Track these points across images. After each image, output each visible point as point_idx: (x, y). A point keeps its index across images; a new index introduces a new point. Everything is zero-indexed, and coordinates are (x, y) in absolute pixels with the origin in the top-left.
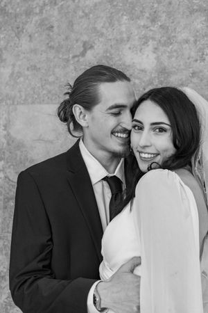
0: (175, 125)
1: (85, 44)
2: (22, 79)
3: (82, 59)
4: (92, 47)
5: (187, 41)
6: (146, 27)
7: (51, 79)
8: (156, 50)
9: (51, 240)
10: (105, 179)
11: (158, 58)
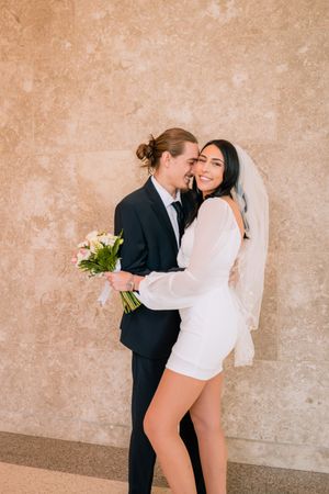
0: (227, 163)
1: (136, 104)
2: (86, 132)
3: (134, 116)
4: (141, 106)
5: (215, 102)
6: (183, 91)
7: (111, 131)
8: (191, 108)
9: (146, 248)
10: (173, 204)
11: (193, 115)
